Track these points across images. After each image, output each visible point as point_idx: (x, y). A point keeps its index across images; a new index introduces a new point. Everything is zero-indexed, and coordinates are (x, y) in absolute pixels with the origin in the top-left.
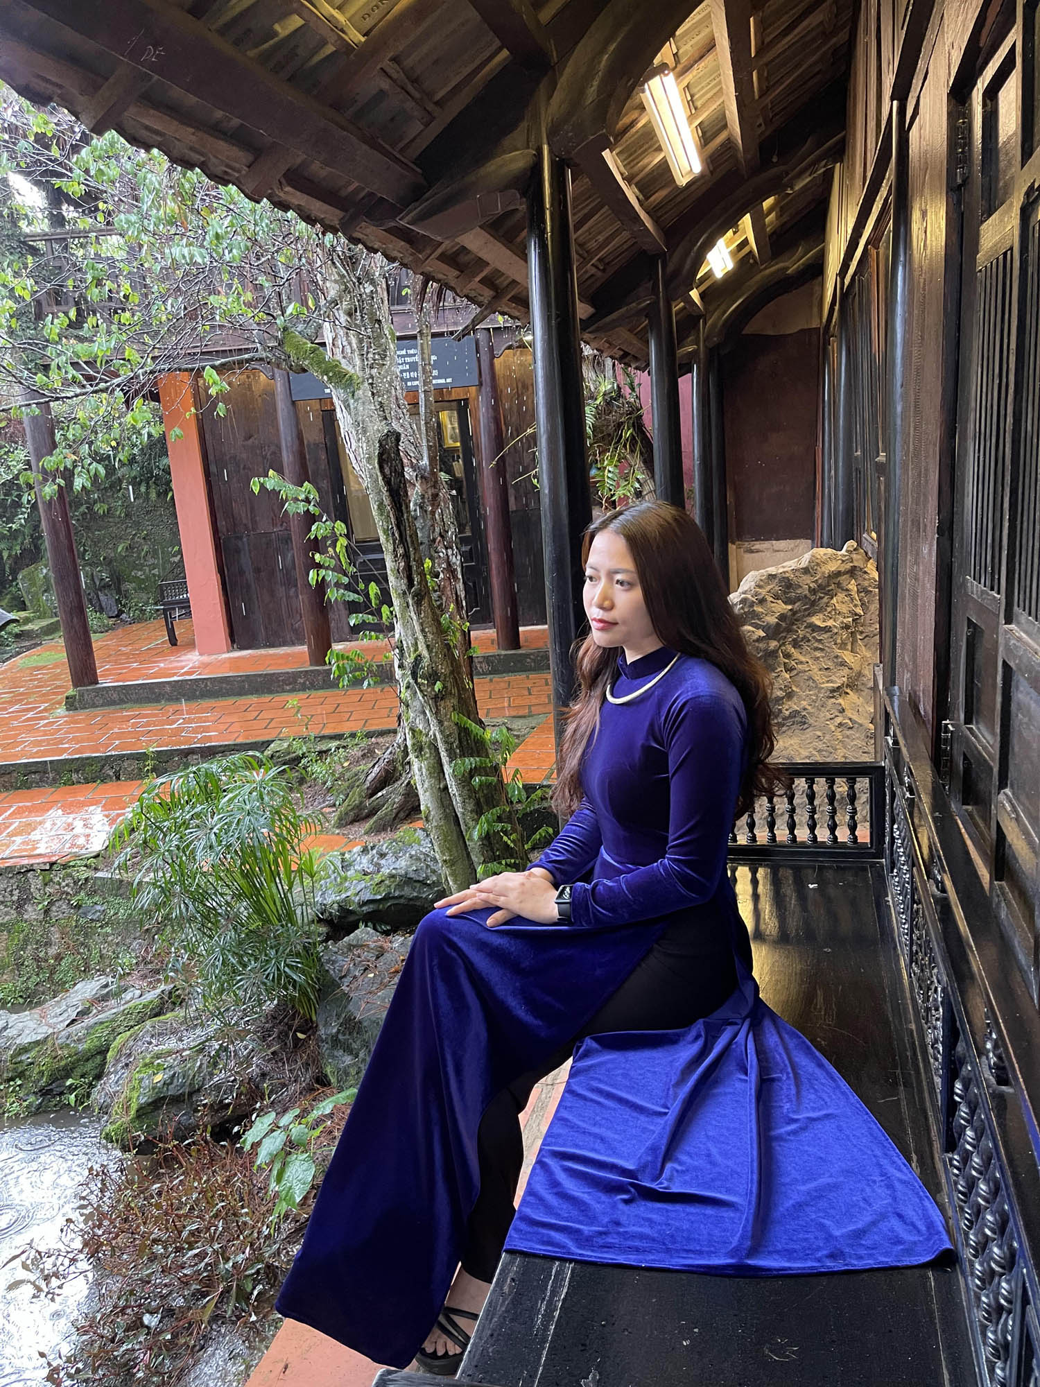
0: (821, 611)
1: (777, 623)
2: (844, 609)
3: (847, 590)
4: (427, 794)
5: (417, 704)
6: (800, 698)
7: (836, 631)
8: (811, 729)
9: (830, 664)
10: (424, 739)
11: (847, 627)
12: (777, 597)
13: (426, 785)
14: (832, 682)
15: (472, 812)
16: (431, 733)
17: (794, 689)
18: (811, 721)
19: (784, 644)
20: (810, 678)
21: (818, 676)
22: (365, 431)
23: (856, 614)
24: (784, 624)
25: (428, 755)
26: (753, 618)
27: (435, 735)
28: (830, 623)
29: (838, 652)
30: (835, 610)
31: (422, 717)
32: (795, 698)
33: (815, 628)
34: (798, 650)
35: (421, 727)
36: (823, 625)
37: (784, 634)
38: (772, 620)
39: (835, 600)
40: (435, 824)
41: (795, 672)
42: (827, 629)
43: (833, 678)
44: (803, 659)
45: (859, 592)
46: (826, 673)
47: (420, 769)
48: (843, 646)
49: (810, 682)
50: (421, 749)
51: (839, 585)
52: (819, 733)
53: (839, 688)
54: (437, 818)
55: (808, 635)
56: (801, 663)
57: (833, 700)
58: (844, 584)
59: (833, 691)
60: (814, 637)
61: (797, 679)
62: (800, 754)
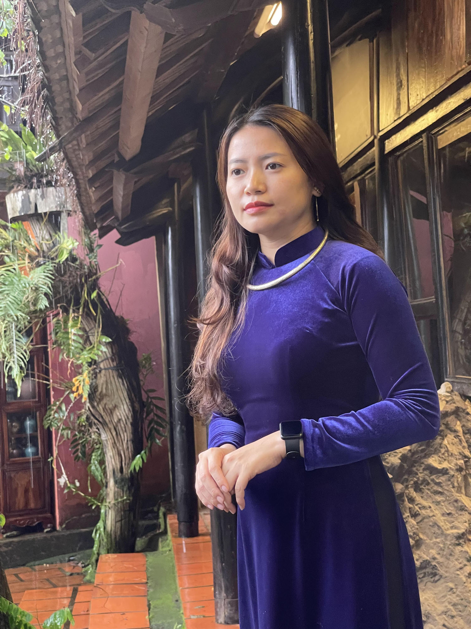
0: (436, 451)
1: (401, 465)
2: (455, 450)
3: (455, 431)
6: (427, 546)
7: (452, 473)
8: (442, 581)
9: (451, 509)
11: (460, 470)
14: (456, 528)
17: (421, 536)
18: (441, 571)
19: (407, 487)
20: (435, 524)
21: (441, 521)
23: (466, 457)
24: (405, 465)
28: (445, 465)
29: (457, 495)
30: (447, 451)
32: (423, 547)
33: (432, 470)
34: (419, 494)
36: (439, 467)
37: (406, 477)
38: (395, 460)
39: (445, 442)
41: (419, 518)
42: (444, 472)
43: (456, 523)
44: (425, 503)
45: (464, 433)
46: (449, 518)
48: (459, 490)
49: (436, 529)
51: (447, 425)
52: (451, 585)
53: (463, 534)
55: (427, 477)
56: (424, 507)
57: (459, 548)
58: (452, 425)
59: (459, 537)
60: (433, 480)
61: (423, 525)
62: (435, 609)
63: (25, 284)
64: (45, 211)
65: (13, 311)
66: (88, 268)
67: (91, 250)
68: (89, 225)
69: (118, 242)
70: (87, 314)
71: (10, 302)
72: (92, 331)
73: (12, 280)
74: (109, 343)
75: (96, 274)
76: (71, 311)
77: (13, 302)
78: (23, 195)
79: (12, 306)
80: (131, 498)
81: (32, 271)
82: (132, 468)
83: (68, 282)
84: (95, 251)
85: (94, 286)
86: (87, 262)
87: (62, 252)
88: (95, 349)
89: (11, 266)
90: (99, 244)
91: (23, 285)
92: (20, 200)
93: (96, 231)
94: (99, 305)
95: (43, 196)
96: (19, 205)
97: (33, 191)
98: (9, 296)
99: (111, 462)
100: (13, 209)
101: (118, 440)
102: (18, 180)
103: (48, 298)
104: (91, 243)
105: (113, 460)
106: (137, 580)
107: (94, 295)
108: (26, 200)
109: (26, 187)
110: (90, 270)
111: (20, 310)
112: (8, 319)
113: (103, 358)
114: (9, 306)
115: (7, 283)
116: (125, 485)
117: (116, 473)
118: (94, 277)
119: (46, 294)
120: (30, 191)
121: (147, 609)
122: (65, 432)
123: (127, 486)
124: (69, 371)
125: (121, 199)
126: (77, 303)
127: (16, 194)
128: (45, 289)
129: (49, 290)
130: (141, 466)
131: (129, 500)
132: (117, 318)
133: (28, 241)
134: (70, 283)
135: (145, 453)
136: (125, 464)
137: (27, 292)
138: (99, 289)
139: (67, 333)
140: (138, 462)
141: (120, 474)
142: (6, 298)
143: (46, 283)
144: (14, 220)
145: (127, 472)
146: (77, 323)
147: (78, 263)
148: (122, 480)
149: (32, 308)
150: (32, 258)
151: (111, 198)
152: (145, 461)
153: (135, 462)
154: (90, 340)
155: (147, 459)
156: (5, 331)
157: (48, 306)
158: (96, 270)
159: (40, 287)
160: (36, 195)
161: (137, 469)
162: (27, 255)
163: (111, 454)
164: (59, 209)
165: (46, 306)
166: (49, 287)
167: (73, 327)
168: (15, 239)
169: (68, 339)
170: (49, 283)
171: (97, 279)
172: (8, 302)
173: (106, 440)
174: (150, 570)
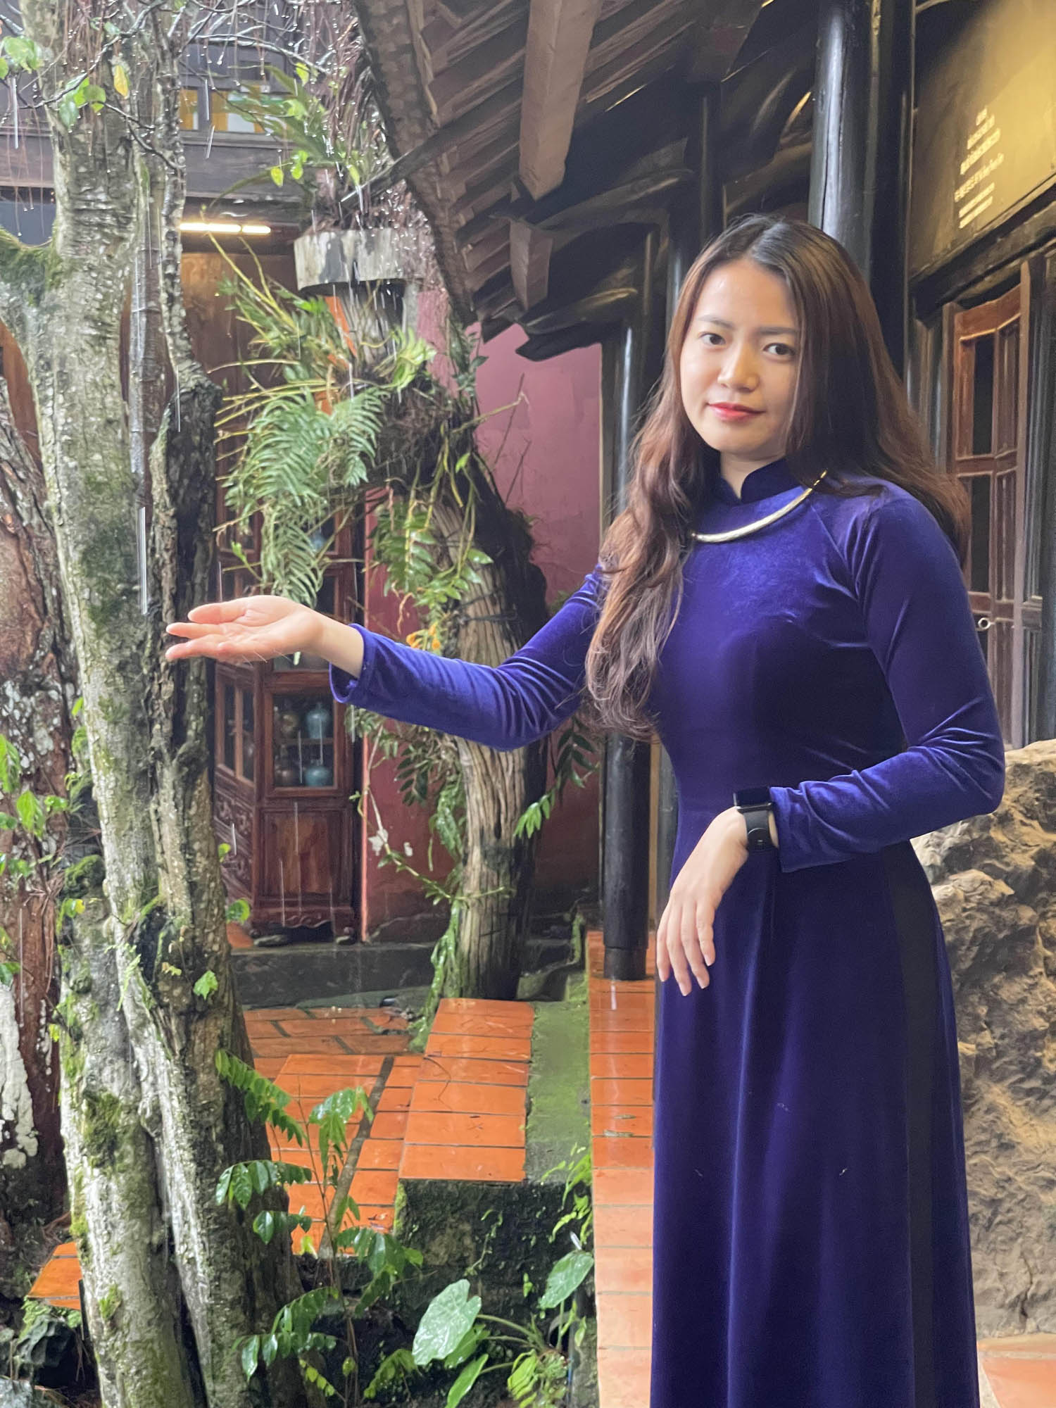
1: (1035, 870)
4: (120, 1258)
5: (109, 1031)
10: (122, 1119)
12: (1030, 813)
13: (119, 1236)
15: (232, 1305)
16: (145, 1104)
22: (64, 381)
24: (1044, 871)
25: (128, 1160)
26: (987, 855)
27: (157, 1109)
31: (120, 1063)
35: (114, 1089)
38: (1024, 861)
40: (134, 1335)
47: (105, 1196)
50: (113, 1145)
54: (141, 1320)
63: (322, 431)
64: (373, 278)
65: (294, 485)
66: (455, 404)
67: (464, 367)
68: (461, 314)
69: (522, 351)
70: (446, 502)
71: (289, 466)
72: (455, 538)
73: (296, 421)
74: (488, 565)
75: (470, 417)
76: (413, 494)
77: (295, 466)
78: (330, 241)
79: (292, 476)
80: (514, 891)
81: (341, 404)
82: (520, 828)
83: (411, 432)
84: (471, 369)
85: (465, 444)
86: (454, 390)
87: (402, 368)
88: (457, 576)
89: (298, 388)
90: (481, 353)
91: (319, 433)
92: (324, 251)
93: (476, 327)
94: (472, 485)
95: (371, 245)
96: (321, 262)
97: (350, 233)
98: (288, 455)
99: (478, 813)
100: (307, 269)
101: (495, 770)
102: (323, 208)
103: (368, 465)
104: (465, 350)
105: (481, 810)
106: (512, 1054)
107: (462, 463)
108: (335, 253)
109: (336, 224)
110: (458, 409)
111: (308, 485)
112: (284, 502)
113: (474, 596)
114: (288, 476)
115: (286, 426)
116: (503, 862)
117: (486, 835)
118: (465, 425)
119: (363, 455)
120: (345, 234)
121: (524, 1111)
122: (387, 744)
123: (506, 865)
124: (401, 619)
125: (525, 271)
126: (427, 478)
127: (315, 238)
128: (362, 444)
129: (369, 447)
130: (538, 827)
131: (510, 893)
132: (508, 513)
133: (334, 337)
134: (414, 434)
135: (549, 799)
136: (506, 820)
137: (325, 447)
138: (475, 450)
139: (403, 540)
140: (532, 817)
141: (493, 839)
142: (282, 458)
143: (364, 432)
144: (308, 293)
145: (509, 836)
146: (423, 521)
147: (433, 392)
148: (498, 851)
149: (333, 483)
150: (340, 377)
151: (506, 265)
152: (548, 817)
153: (526, 816)
154: (449, 557)
155: (552, 813)
156: (276, 527)
157: (366, 479)
158: (472, 409)
159: (352, 439)
160: (356, 243)
161: (530, 831)
162: (330, 370)
163: (479, 796)
164: (401, 276)
165: (361, 480)
166: (369, 440)
167: (414, 527)
168: (309, 333)
169: (403, 552)
170: (371, 431)
171: (473, 428)
172: (286, 467)
173: (471, 767)
174: (540, 1037)
